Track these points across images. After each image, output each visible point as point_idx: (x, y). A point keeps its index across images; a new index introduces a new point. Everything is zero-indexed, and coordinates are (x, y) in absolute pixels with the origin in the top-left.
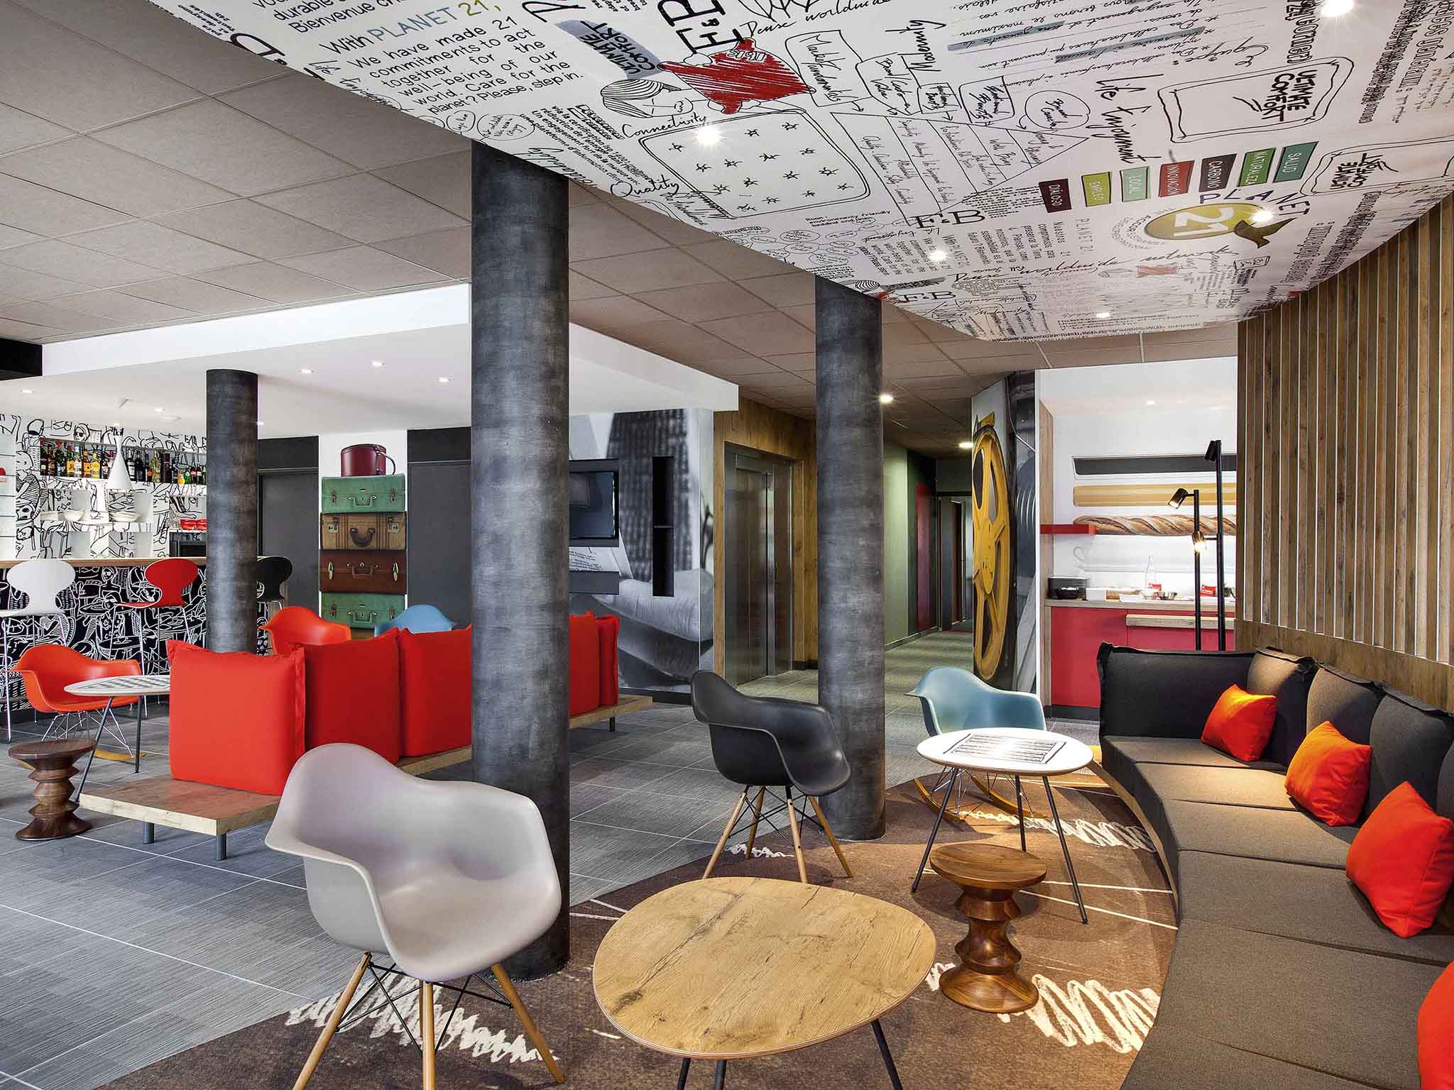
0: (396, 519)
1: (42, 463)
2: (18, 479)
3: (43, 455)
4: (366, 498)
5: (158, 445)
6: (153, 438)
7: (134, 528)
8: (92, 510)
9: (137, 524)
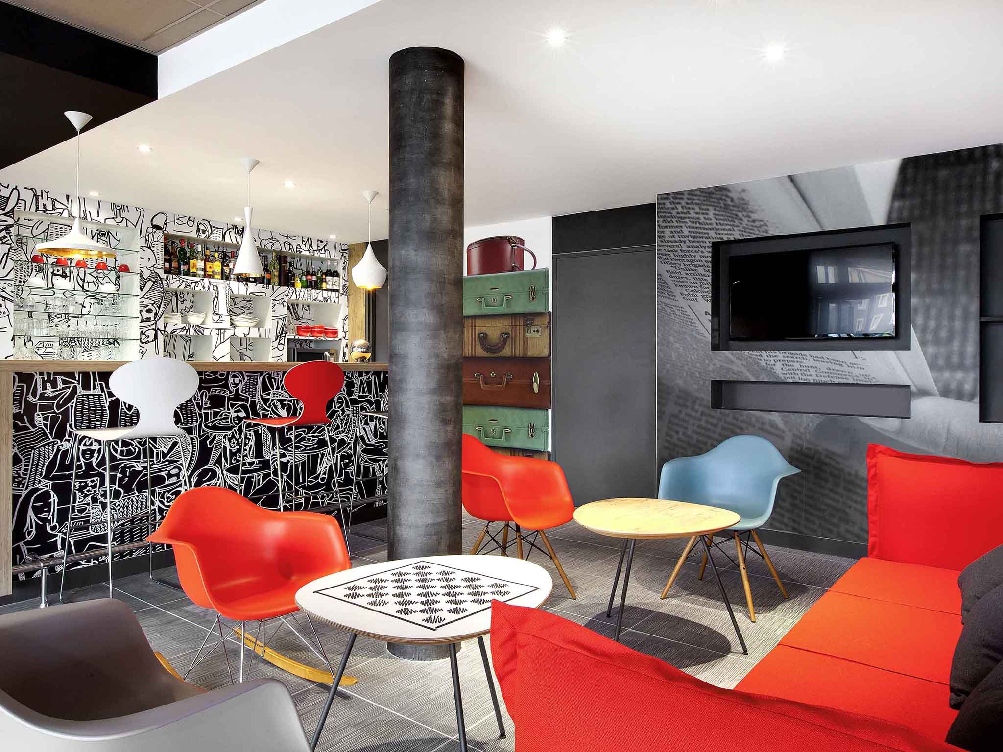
0: (537, 321)
1: (165, 260)
2: (141, 277)
3: (166, 252)
4: (498, 298)
5: (277, 246)
6: (272, 238)
7: (254, 334)
8: (214, 313)
9: (256, 329)
